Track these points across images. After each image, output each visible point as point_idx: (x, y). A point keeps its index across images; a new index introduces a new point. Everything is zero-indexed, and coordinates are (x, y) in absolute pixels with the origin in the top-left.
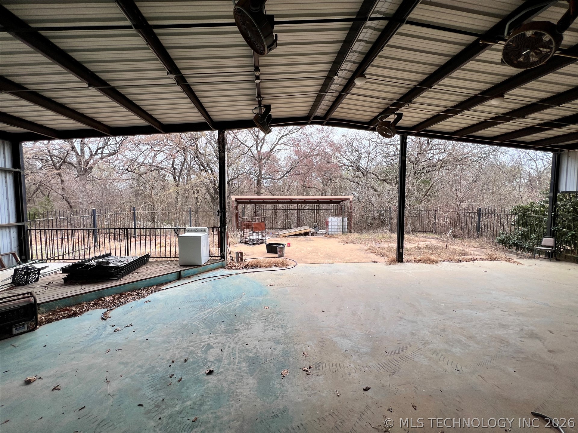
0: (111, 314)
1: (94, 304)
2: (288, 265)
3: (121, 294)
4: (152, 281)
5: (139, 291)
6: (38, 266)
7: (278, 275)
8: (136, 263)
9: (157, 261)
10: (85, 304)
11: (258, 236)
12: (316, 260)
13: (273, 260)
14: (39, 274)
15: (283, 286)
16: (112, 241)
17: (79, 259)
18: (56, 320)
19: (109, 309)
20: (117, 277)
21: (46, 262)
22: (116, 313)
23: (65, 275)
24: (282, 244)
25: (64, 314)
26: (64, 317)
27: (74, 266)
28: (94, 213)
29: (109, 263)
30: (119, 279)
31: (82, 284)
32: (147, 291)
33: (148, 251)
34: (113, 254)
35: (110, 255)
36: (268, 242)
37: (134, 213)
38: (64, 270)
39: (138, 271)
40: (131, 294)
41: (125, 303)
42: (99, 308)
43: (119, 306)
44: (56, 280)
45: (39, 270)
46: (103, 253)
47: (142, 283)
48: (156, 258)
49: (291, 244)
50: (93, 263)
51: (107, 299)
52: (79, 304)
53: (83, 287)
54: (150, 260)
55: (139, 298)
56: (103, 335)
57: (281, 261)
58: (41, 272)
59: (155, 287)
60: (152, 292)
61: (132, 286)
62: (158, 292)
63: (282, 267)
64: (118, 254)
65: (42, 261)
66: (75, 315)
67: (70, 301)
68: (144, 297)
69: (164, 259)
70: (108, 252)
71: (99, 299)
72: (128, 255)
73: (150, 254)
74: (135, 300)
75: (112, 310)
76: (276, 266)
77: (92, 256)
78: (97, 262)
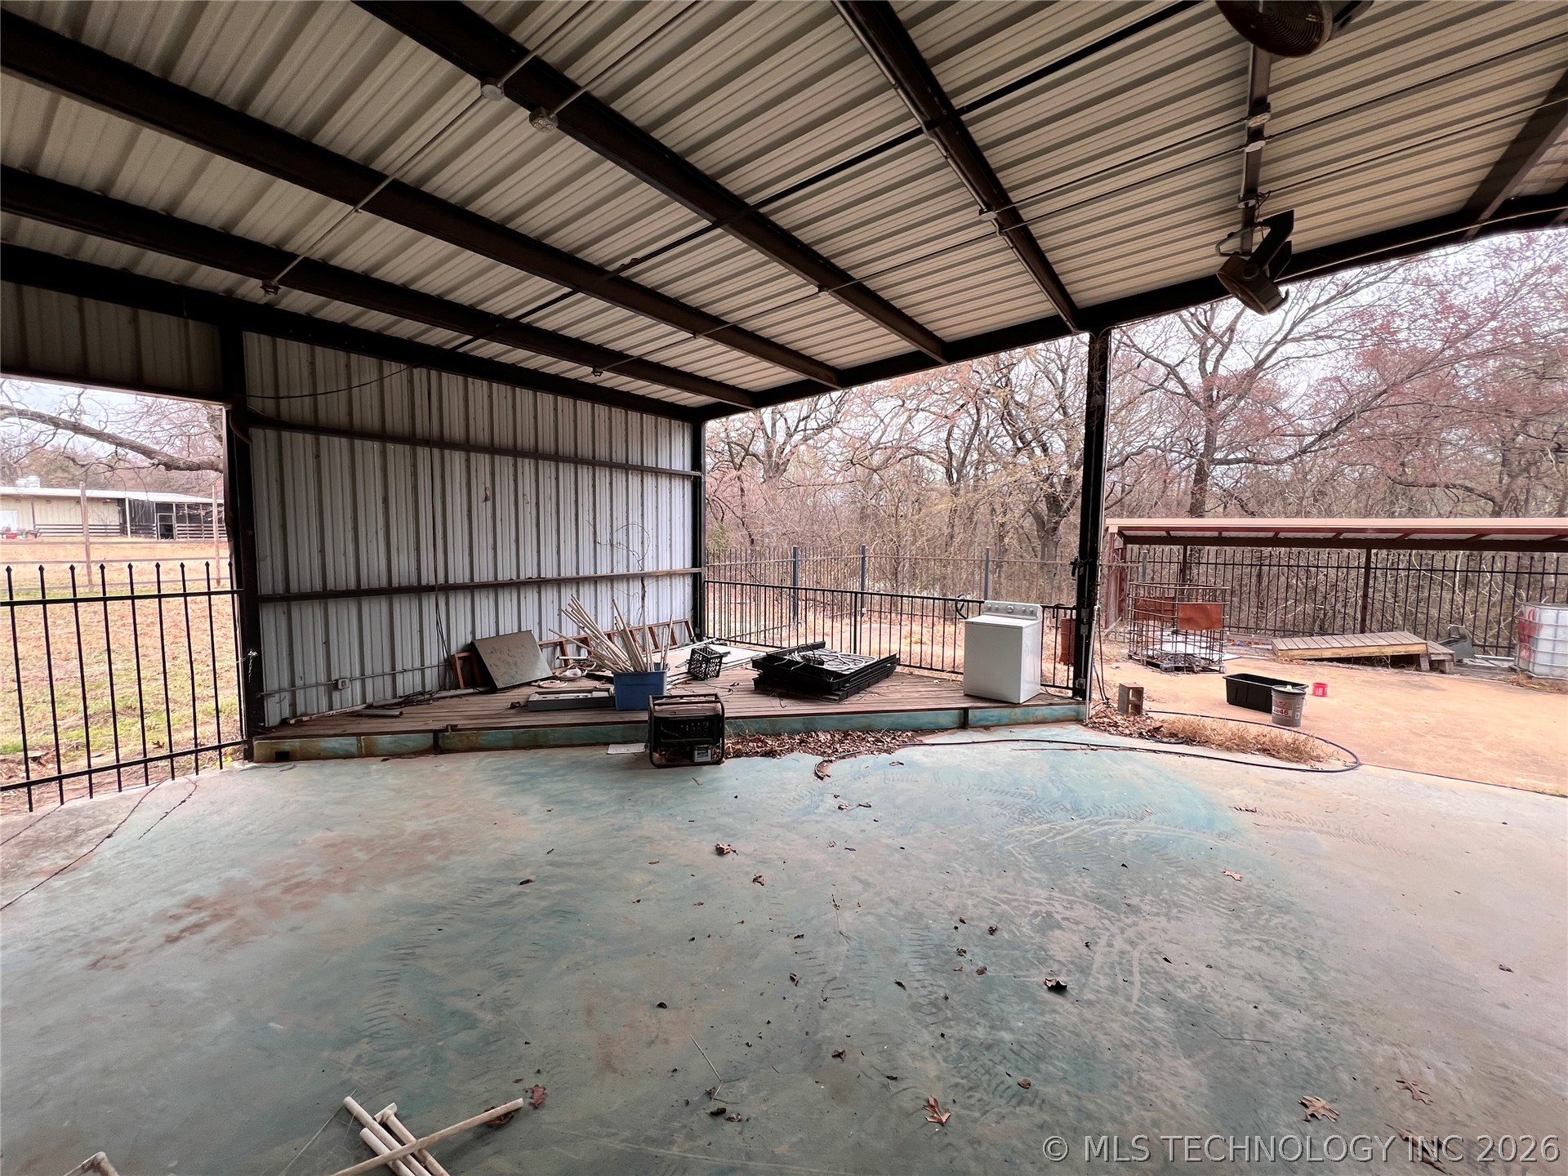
0: (830, 769)
1: (802, 741)
2: (1318, 759)
3: (846, 735)
4: (904, 719)
5: (879, 735)
6: (720, 649)
7: (1278, 783)
8: (872, 672)
9: (911, 674)
10: (785, 737)
11: (1192, 646)
12: (1461, 766)
13: (1254, 730)
14: (720, 662)
15: (1298, 824)
16: (820, 616)
17: (773, 647)
18: (747, 755)
19: (826, 759)
20: (838, 695)
21: (726, 645)
22: (839, 769)
23: (755, 674)
24: (1294, 685)
25: (758, 747)
26: (757, 752)
27: (770, 658)
28: (795, 557)
29: (822, 663)
30: (841, 699)
31: (781, 696)
32: (894, 738)
33: (895, 649)
34: (828, 646)
35: (822, 645)
36: (1234, 668)
37: (863, 559)
38: (756, 664)
39: (874, 689)
40: (864, 739)
41: (853, 755)
42: (808, 753)
43: (844, 757)
44: (742, 681)
45: (721, 657)
46: (810, 641)
47: (885, 719)
48: (910, 666)
49: (1329, 691)
50: (797, 657)
51: (822, 737)
52: (777, 735)
53: (784, 702)
54: (899, 669)
55: (880, 751)
56: (821, 810)
57: (1290, 741)
58: (724, 660)
59: (909, 734)
60: (904, 745)
61: (864, 720)
62: (917, 747)
63: (1290, 761)
64: (837, 648)
65: (722, 642)
66: (771, 754)
67: (764, 724)
68: (889, 751)
69: (926, 673)
70: (819, 639)
71: (808, 733)
72: (855, 652)
73: (898, 656)
74: (872, 752)
75: (831, 761)
76: (1265, 751)
77: (802, 642)
78: (803, 657)
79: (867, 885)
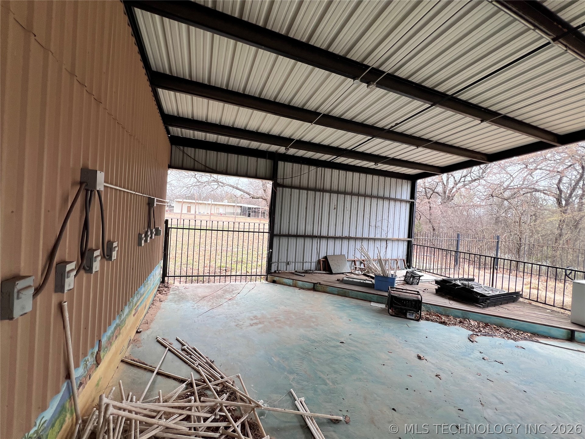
0: (477, 339)
1: (460, 322)
3: (487, 325)
4: (525, 325)
5: (508, 330)
6: (420, 274)
8: (504, 298)
9: (530, 304)
10: (452, 318)
14: (419, 279)
16: (471, 267)
17: (445, 276)
18: (432, 320)
19: (475, 333)
20: (483, 305)
21: (421, 272)
22: (481, 339)
23: (436, 287)
25: (437, 319)
26: (437, 321)
27: (443, 281)
28: (458, 238)
29: (473, 288)
30: (484, 307)
31: (450, 299)
32: (518, 334)
33: (519, 289)
34: (476, 280)
35: (473, 280)
37: (498, 242)
38: (437, 282)
39: (505, 306)
40: (498, 330)
41: (491, 335)
42: (464, 328)
43: (485, 335)
44: (430, 289)
45: (420, 276)
46: (466, 277)
47: (512, 323)
48: (529, 299)
50: (458, 283)
51: (472, 323)
52: (448, 316)
53: (451, 302)
54: (521, 299)
55: (509, 338)
56: (472, 356)
58: (421, 278)
59: (529, 334)
60: (525, 339)
61: (498, 320)
62: (535, 343)
64: (481, 282)
65: (420, 271)
66: (444, 323)
67: (441, 310)
68: (515, 339)
69: (541, 305)
70: (471, 277)
71: (465, 319)
72: (492, 286)
73: (521, 293)
74: (503, 338)
75: (478, 335)
77: (461, 277)
78: (462, 284)
79: (501, 402)
